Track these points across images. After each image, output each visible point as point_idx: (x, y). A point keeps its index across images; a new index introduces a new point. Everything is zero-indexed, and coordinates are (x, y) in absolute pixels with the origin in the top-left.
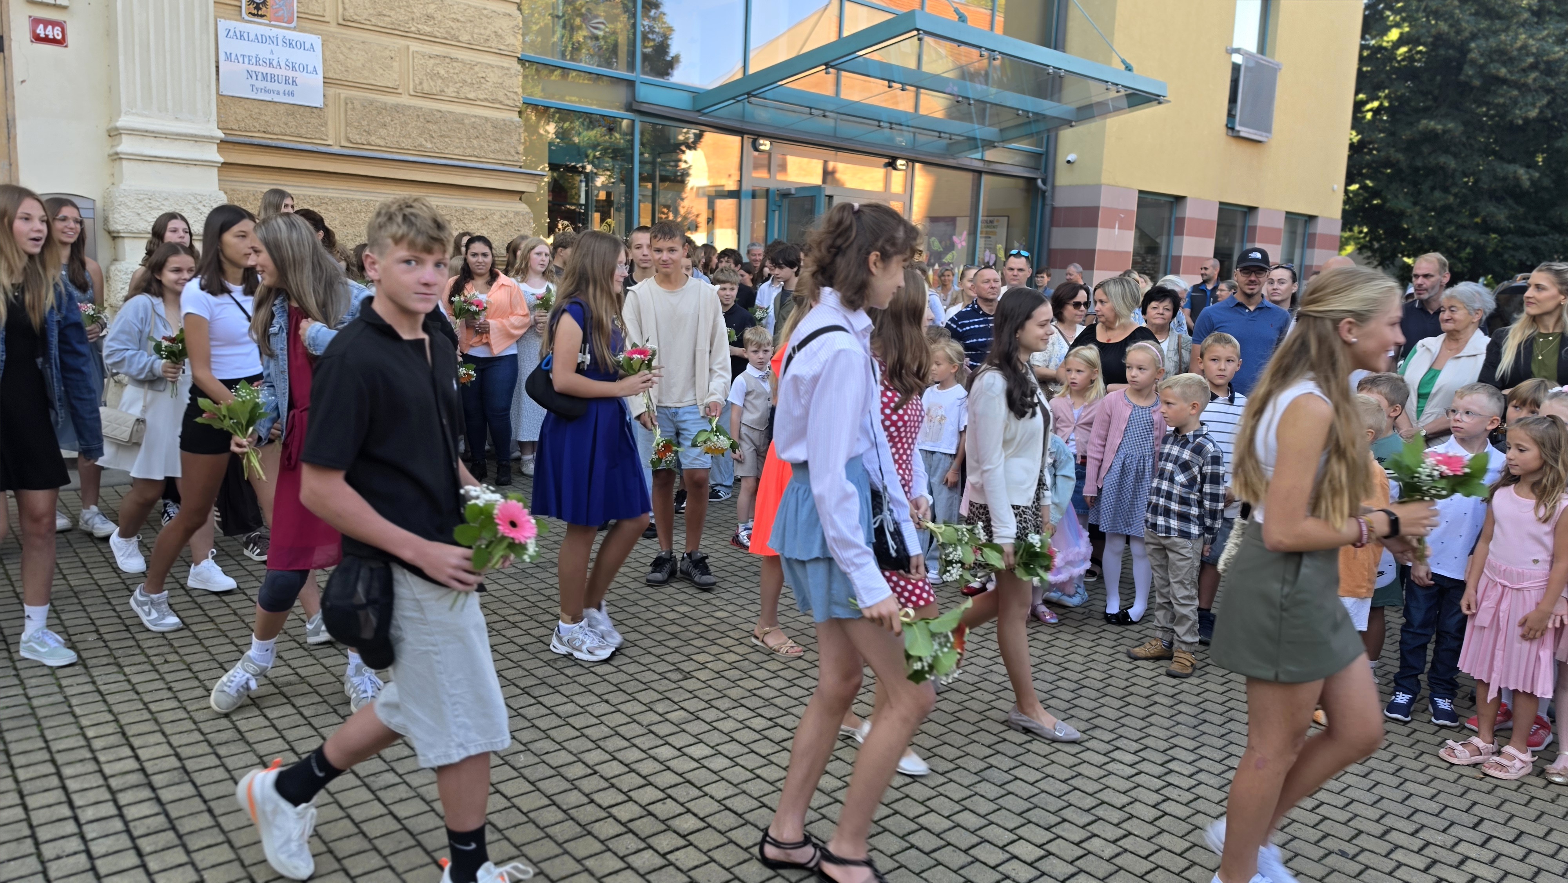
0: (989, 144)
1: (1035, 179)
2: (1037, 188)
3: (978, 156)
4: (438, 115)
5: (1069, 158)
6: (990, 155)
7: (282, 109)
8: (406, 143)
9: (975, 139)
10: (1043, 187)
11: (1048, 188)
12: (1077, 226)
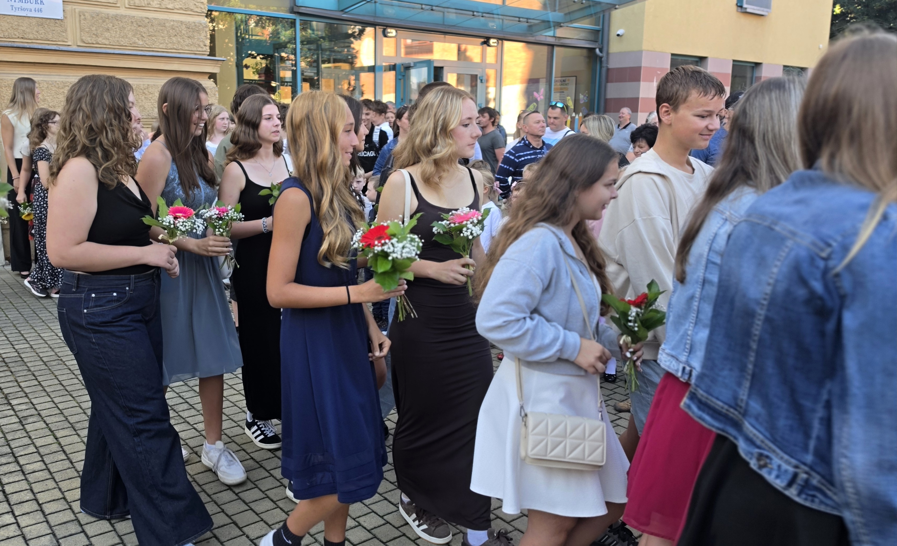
0: (558, 25)
1: (594, 49)
2: (596, 56)
3: (551, 33)
4: (147, 21)
5: (619, 33)
6: (560, 32)
7: (34, 20)
8: (124, 42)
9: (549, 22)
10: (601, 54)
11: (604, 54)
12: (626, 81)
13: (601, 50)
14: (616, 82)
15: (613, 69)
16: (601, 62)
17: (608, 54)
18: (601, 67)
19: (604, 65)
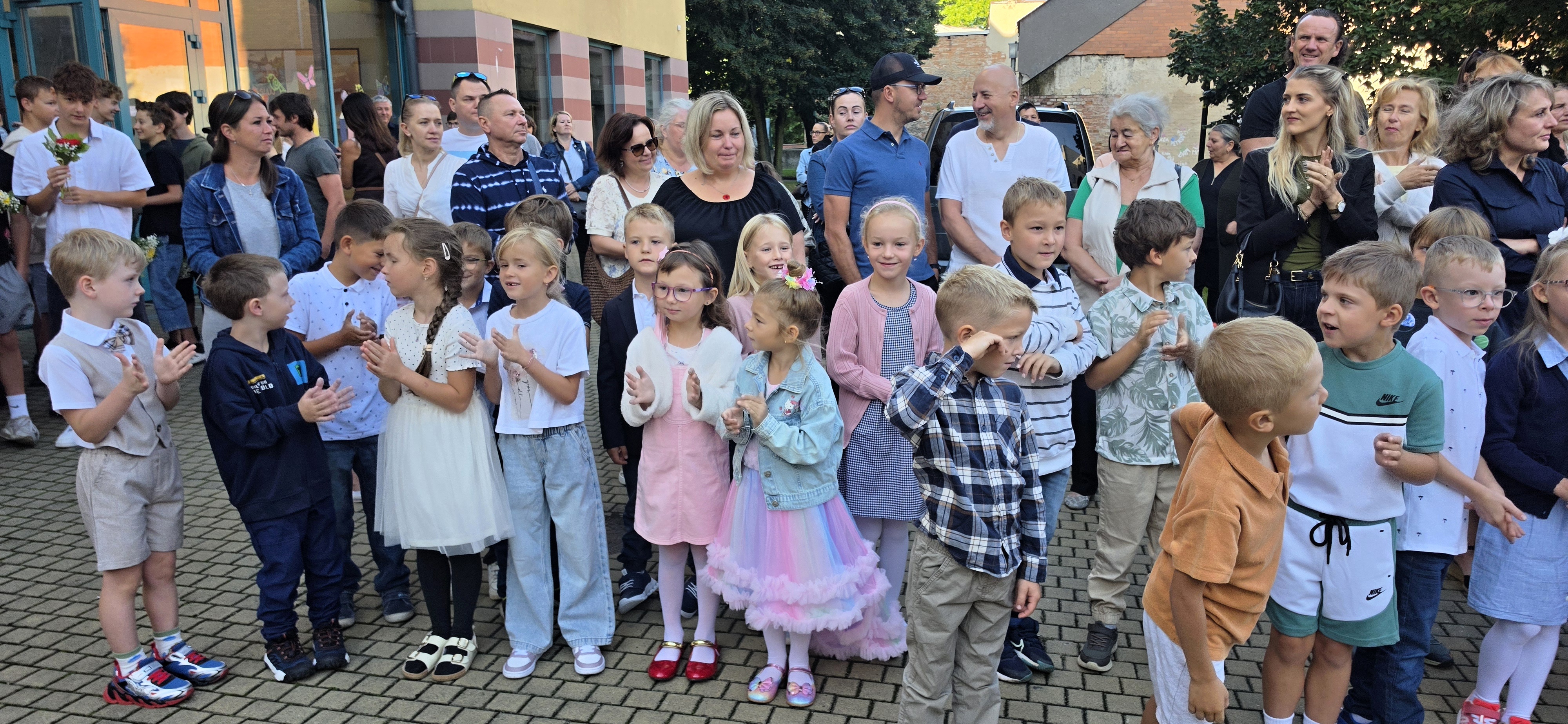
2: (393, 13)
10: (401, 12)
11: (408, 13)
12: (450, 61)
13: (401, 6)
14: (434, 61)
15: (426, 39)
16: (403, 25)
17: (413, 12)
18: (404, 34)
19: (409, 30)
